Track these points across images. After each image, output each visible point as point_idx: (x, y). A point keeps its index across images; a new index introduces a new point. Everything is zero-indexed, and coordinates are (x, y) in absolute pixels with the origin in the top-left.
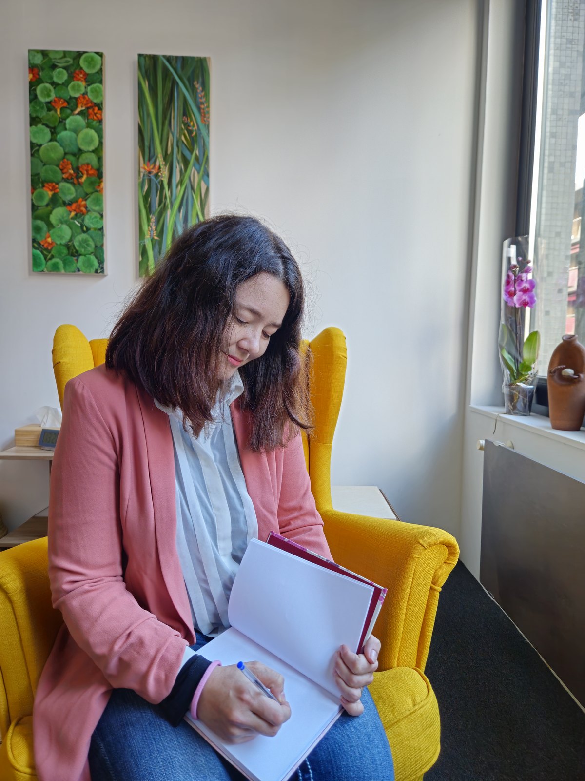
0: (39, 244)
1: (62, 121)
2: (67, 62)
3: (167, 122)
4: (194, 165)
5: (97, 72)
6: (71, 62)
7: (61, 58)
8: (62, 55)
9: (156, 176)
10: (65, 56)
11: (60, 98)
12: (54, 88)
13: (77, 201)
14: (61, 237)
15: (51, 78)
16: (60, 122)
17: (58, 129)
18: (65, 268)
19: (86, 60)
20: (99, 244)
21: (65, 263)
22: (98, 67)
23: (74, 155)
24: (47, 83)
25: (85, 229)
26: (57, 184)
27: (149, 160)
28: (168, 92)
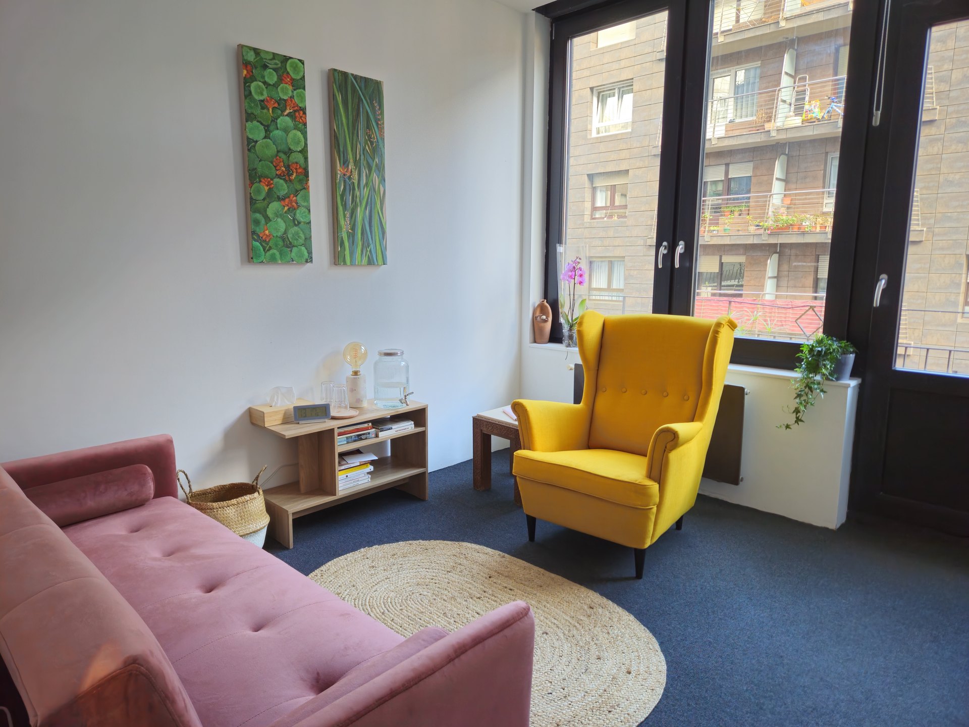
0: (258, 236)
1: (274, 120)
2: (276, 64)
3: (355, 132)
4: (375, 171)
5: (301, 79)
6: (280, 65)
7: (271, 60)
8: (271, 56)
9: (349, 178)
10: (274, 58)
11: (272, 98)
12: (266, 88)
13: (289, 197)
14: (277, 230)
15: (263, 77)
16: (272, 121)
17: (271, 128)
18: (281, 259)
19: (291, 66)
20: (308, 237)
21: (281, 254)
22: (301, 74)
23: (285, 153)
24: (260, 81)
25: (296, 222)
26: (272, 179)
27: (344, 164)
28: (356, 107)
